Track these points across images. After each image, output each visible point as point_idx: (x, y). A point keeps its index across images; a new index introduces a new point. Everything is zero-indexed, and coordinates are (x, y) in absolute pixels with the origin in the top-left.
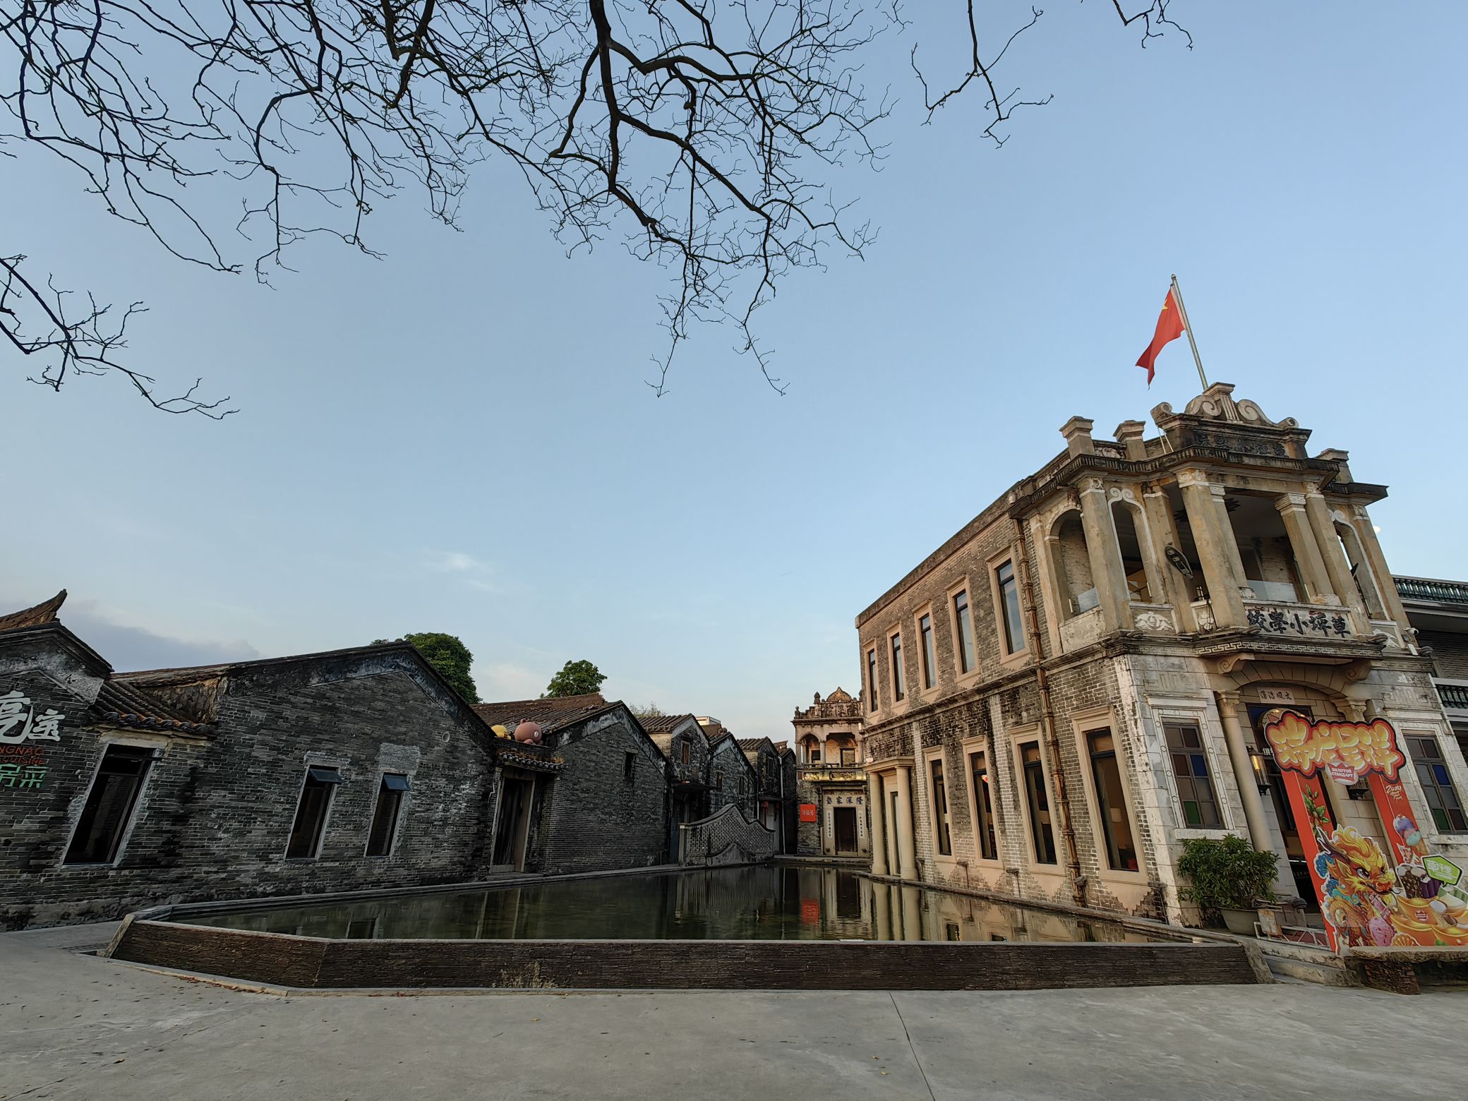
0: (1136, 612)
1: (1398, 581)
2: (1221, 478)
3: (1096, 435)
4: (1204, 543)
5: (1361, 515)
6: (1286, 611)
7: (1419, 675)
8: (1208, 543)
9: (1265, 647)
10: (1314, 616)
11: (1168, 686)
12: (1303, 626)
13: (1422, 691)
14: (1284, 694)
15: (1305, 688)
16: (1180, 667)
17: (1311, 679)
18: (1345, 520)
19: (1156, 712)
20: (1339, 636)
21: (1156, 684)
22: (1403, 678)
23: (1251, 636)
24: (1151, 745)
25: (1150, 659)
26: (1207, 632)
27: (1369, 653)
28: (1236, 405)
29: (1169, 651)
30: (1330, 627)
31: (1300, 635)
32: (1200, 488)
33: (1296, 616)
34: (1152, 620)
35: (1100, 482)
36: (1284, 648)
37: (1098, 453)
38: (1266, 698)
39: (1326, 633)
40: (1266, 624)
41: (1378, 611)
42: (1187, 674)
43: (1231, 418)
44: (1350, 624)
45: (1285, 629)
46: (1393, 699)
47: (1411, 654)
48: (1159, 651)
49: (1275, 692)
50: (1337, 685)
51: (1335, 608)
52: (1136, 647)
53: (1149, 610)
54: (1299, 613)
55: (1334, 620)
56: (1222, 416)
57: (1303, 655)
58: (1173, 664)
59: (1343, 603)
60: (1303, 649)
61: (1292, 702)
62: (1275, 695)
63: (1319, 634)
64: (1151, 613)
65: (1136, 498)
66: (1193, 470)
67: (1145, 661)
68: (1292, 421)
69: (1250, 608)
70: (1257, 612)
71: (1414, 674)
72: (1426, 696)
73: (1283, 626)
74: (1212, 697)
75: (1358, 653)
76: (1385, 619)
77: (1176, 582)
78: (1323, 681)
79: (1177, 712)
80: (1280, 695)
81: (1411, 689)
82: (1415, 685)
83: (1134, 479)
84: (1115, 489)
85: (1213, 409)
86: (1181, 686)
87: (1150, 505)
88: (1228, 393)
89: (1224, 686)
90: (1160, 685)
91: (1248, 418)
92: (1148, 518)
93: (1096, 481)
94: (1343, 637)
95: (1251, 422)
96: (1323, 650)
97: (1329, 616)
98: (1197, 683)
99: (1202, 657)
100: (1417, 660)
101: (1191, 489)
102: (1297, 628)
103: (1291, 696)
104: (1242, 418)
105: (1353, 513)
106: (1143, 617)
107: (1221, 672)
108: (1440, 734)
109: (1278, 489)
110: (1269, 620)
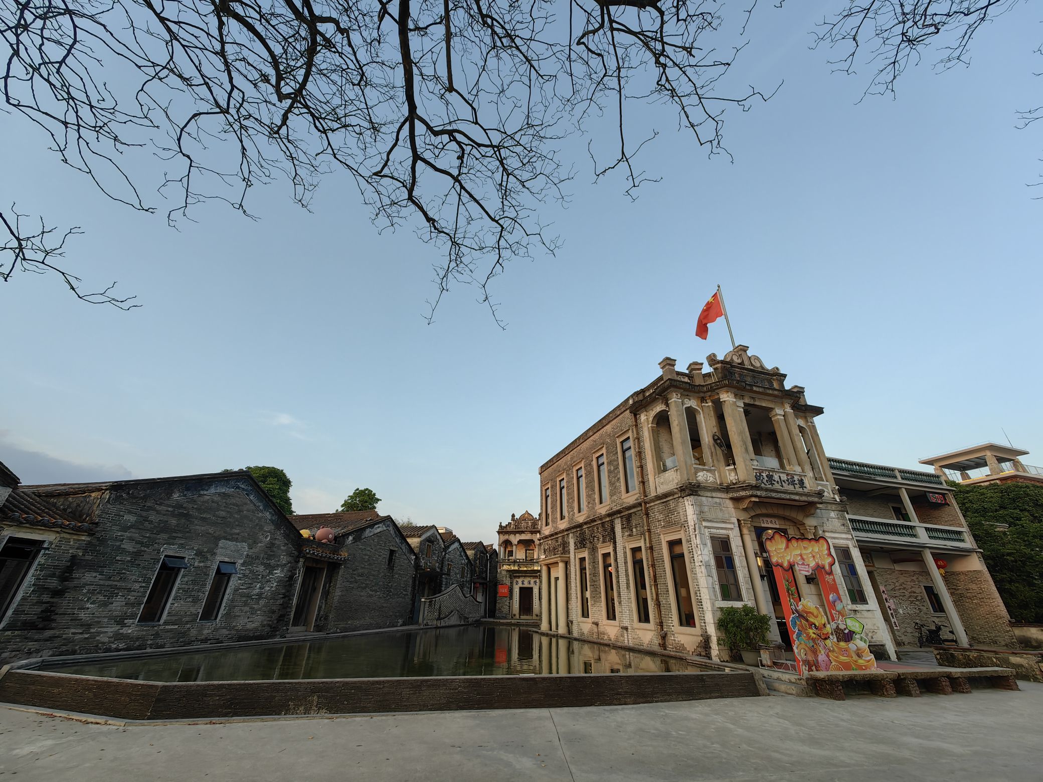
0: (697, 471)
1: (830, 460)
2: (742, 397)
3: (678, 368)
4: (733, 433)
5: (811, 423)
6: (775, 474)
7: (840, 513)
8: (735, 434)
9: (764, 494)
10: (789, 477)
11: (714, 515)
12: (783, 483)
13: (842, 522)
14: (773, 521)
15: (784, 518)
16: (720, 504)
17: (787, 513)
18: (804, 425)
19: (707, 530)
20: (801, 490)
21: (707, 514)
22: (833, 514)
23: (757, 487)
24: (704, 550)
25: (704, 499)
26: (734, 484)
27: (816, 499)
28: (750, 358)
29: (714, 494)
30: (796, 484)
31: (781, 488)
32: (731, 402)
33: (780, 477)
34: (705, 476)
35: (679, 395)
36: (774, 495)
37: (678, 379)
38: (764, 523)
39: (794, 487)
40: (765, 481)
41: (820, 476)
42: (724, 508)
43: (747, 365)
44: (807, 483)
45: (774, 484)
46: (828, 526)
47: (836, 501)
48: (709, 494)
49: (769, 520)
50: (800, 517)
51: (799, 473)
52: (696, 491)
53: (704, 470)
54: (781, 475)
55: (798, 480)
56: (742, 363)
57: (783, 499)
59: (803, 471)
60: (783, 496)
61: (778, 526)
62: (769, 522)
63: (791, 488)
64: (705, 472)
65: (698, 406)
66: (727, 392)
67: (701, 500)
68: (777, 369)
69: (757, 471)
70: (760, 474)
71: (838, 512)
72: (844, 525)
73: (773, 482)
74: (736, 522)
75: (811, 499)
76: (823, 481)
77: (718, 454)
78: (793, 514)
79: (718, 531)
80: (771, 522)
81: (837, 520)
82: (838, 518)
83: (697, 395)
84: (687, 399)
85: (738, 359)
86: (720, 515)
87: (705, 409)
88: (745, 351)
89: (743, 516)
91: (755, 365)
92: (704, 417)
93: (677, 395)
94: (803, 490)
95: (757, 368)
96: (793, 497)
97: (796, 478)
98: (729, 513)
99: (731, 499)
100: (839, 504)
101: (726, 402)
102: (780, 484)
103: (777, 523)
104: (752, 365)
105: (807, 421)
106: (700, 474)
107: (741, 508)
108: (851, 546)
109: (770, 405)
110: (766, 479)
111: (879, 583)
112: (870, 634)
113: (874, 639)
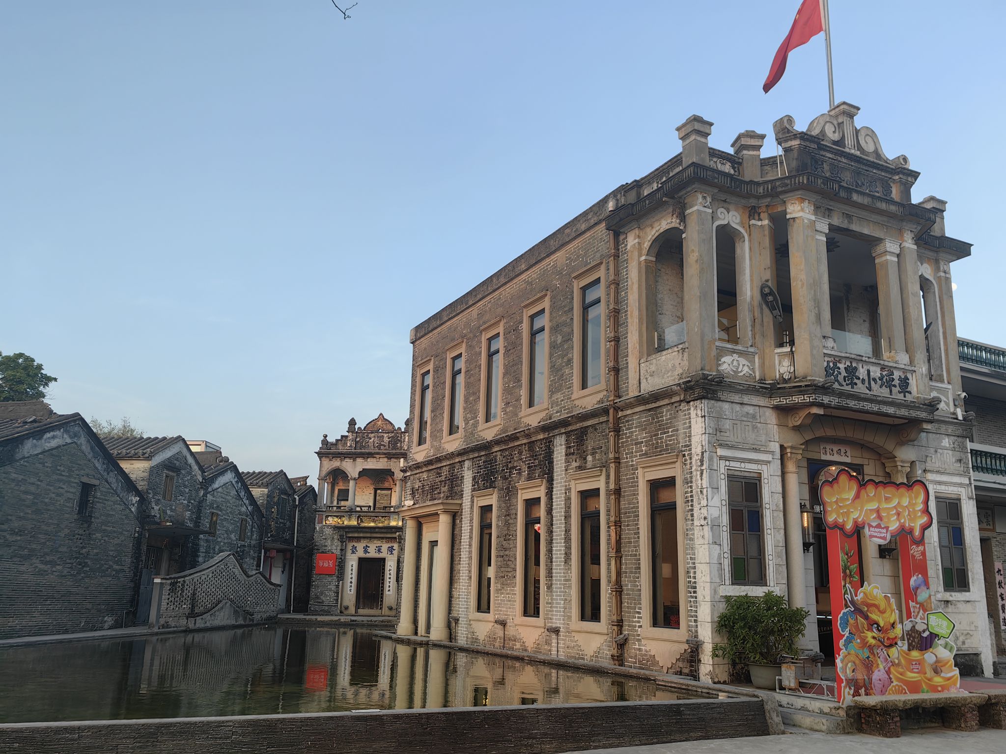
0: (722, 352)
1: (962, 343)
2: (828, 212)
4: (800, 283)
5: (945, 272)
6: (860, 366)
7: (960, 439)
8: (803, 285)
9: (834, 401)
10: (884, 373)
11: (739, 435)
12: (872, 383)
13: (958, 455)
14: (843, 451)
15: (862, 446)
16: (754, 417)
17: (869, 437)
18: (931, 275)
19: (723, 463)
20: (901, 396)
21: (727, 434)
22: (946, 442)
23: (824, 389)
24: (712, 498)
25: (726, 406)
26: (785, 381)
27: (923, 415)
28: (857, 132)
29: (746, 399)
30: (895, 386)
31: (868, 392)
32: (806, 221)
33: (869, 371)
34: (735, 363)
35: (709, 199)
36: (852, 404)
37: (712, 164)
38: (826, 454)
39: (891, 391)
40: (840, 378)
41: (939, 372)
42: (759, 425)
43: (850, 146)
44: (914, 385)
45: (856, 384)
46: (934, 462)
47: (957, 419)
48: (737, 398)
49: (836, 448)
50: (889, 446)
51: (903, 367)
52: (715, 392)
53: (734, 353)
54: (872, 369)
55: (900, 379)
56: (841, 142)
57: (867, 412)
58: (747, 413)
59: (911, 362)
60: (868, 406)
61: (848, 460)
62: (835, 452)
63: (884, 392)
64: (735, 356)
65: (742, 224)
66: (802, 200)
67: (721, 408)
68: (905, 159)
69: (830, 359)
70: (835, 364)
71: (956, 438)
72: (960, 461)
73: (856, 381)
74: (778, 450)
75: (914, 414)
76: (942, 381)
77: (765, 324)
78: (879, 440)
79: (743, 465)
80: (839, 452)
81: (950, 452)
82: (954, 449)
83: (744, 201)
84: (722, 210)
85: (834, 132)
86: (751, 437)
87: (755, 233)
88: (851, 116)
89: (792, 440)
90: (732, 436)
91: (865, 148)
92: (750, 249)
93: (704, 198)
94: (905, 397)
95: (867, 154)
96: (885, 409)
97: (897, 374)
98: (767, 434)
99: (778, 408)
100: (961, 424)
101: (797, 221)
102: (867, 384)
103: (849, 454)
104: (860, 148)
105: (937, 269)
106: (727, 359)
107: (791, 425)
108: (964, 497)
109: (877, 234)
110: (844, 373)
111: (995, 557)
112: (961, 639)
113: (966, 646)
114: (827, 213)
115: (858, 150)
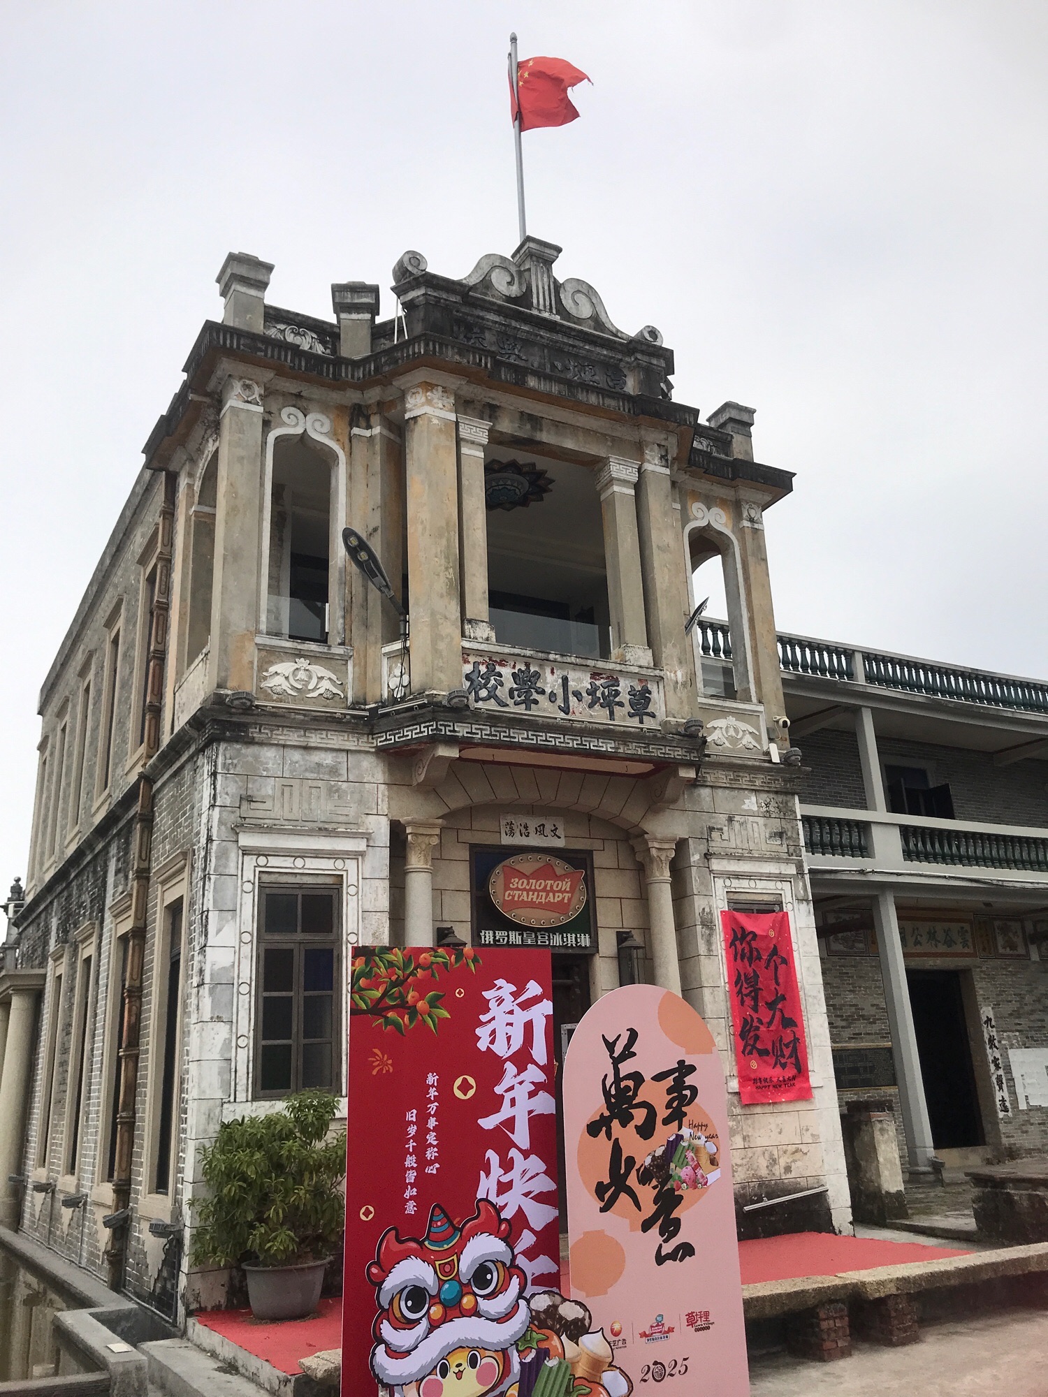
0: (270, 655)
1: (786, 641)
2: (490, 411)
4: (420, 528)
6: (548, 671)
7: (780, 798)
8: (424, 529)
9: (482, 732)
10: (598, 683)
11: (296, 807)
12: (573, 700)
13: (776, 825)
16: (334, 771)
18: (726, 525)
19: (250, 862)
20: (634, 722)
21: (268, 805)
22: (751, 803)
24: (219, 931)
25: (269, 754)
26: (395, 701)
27: (678, 753)
28: (558, 287)
29: (314, 739)
30: (621, 704)
31: (562, 715)
32: (435, 421)
33: (565, 680)
34: (302, 675)
36: (520, 736)
37: (272, 333)
38: (512, 833)
39: (612, 713)
40: (502, 693)
41: (745, 686)
42: (344, 785)
43: (541, 306)
44: (659, 702)
45: (536, 702)
46: (731, 839)
47: (770, 761)
48: (293, 738)
49: (533, 823)
51: (636, 670)
52: (244, 727)
53: (300, 656)
54: (572, 675)
55: (632, 692)
56: (525, 298)
57: (555, 751)
58: (319, 765)
59: (657, 664)
60: (556, 740)
61: (560, 843)
62: (532, 830)
63: (599, 716)
64: (303, 663)
65: (334, 434)
66: (429, 386)
67: (256, 758)
68: (653, 333)
69: (480, 659)
70: (491, 670)
71: (771, 796)
72: (780, 835)
73: (535, 696)
74: (383, 835)
75: (656, 752)
76: (749, 700)
77: (370, 604)
79: (299, 862)
80: (540, 830)
81: (761, 821)
82: (767, 815)
83: (336, 397)
84: (292, 410)
85: (509, 283)
86: (322, 808)
87: (359, 450)
88: (548, 263)
89: (413, 810)
90: (278, 805)
91: (573, 312)
92: (350, 477)
93: (247, 387)
94: (641, 722)
95: (579, 321)
96: (593, 744)
97: (624, 685)
98: (361, 802)
99: (381, 752)
100: (779, 771)
101: (420, 421)
102: (560, 702)
103: (560, 832)
104: (561, 310)
105: (738, 516)
106: (285, 667)
107: (415, 783)
108: (787, 898)
110: (509, 683)
111: (980, 999)
112: (783, 1162)
114: (487, 411)
115: (558, 313)
